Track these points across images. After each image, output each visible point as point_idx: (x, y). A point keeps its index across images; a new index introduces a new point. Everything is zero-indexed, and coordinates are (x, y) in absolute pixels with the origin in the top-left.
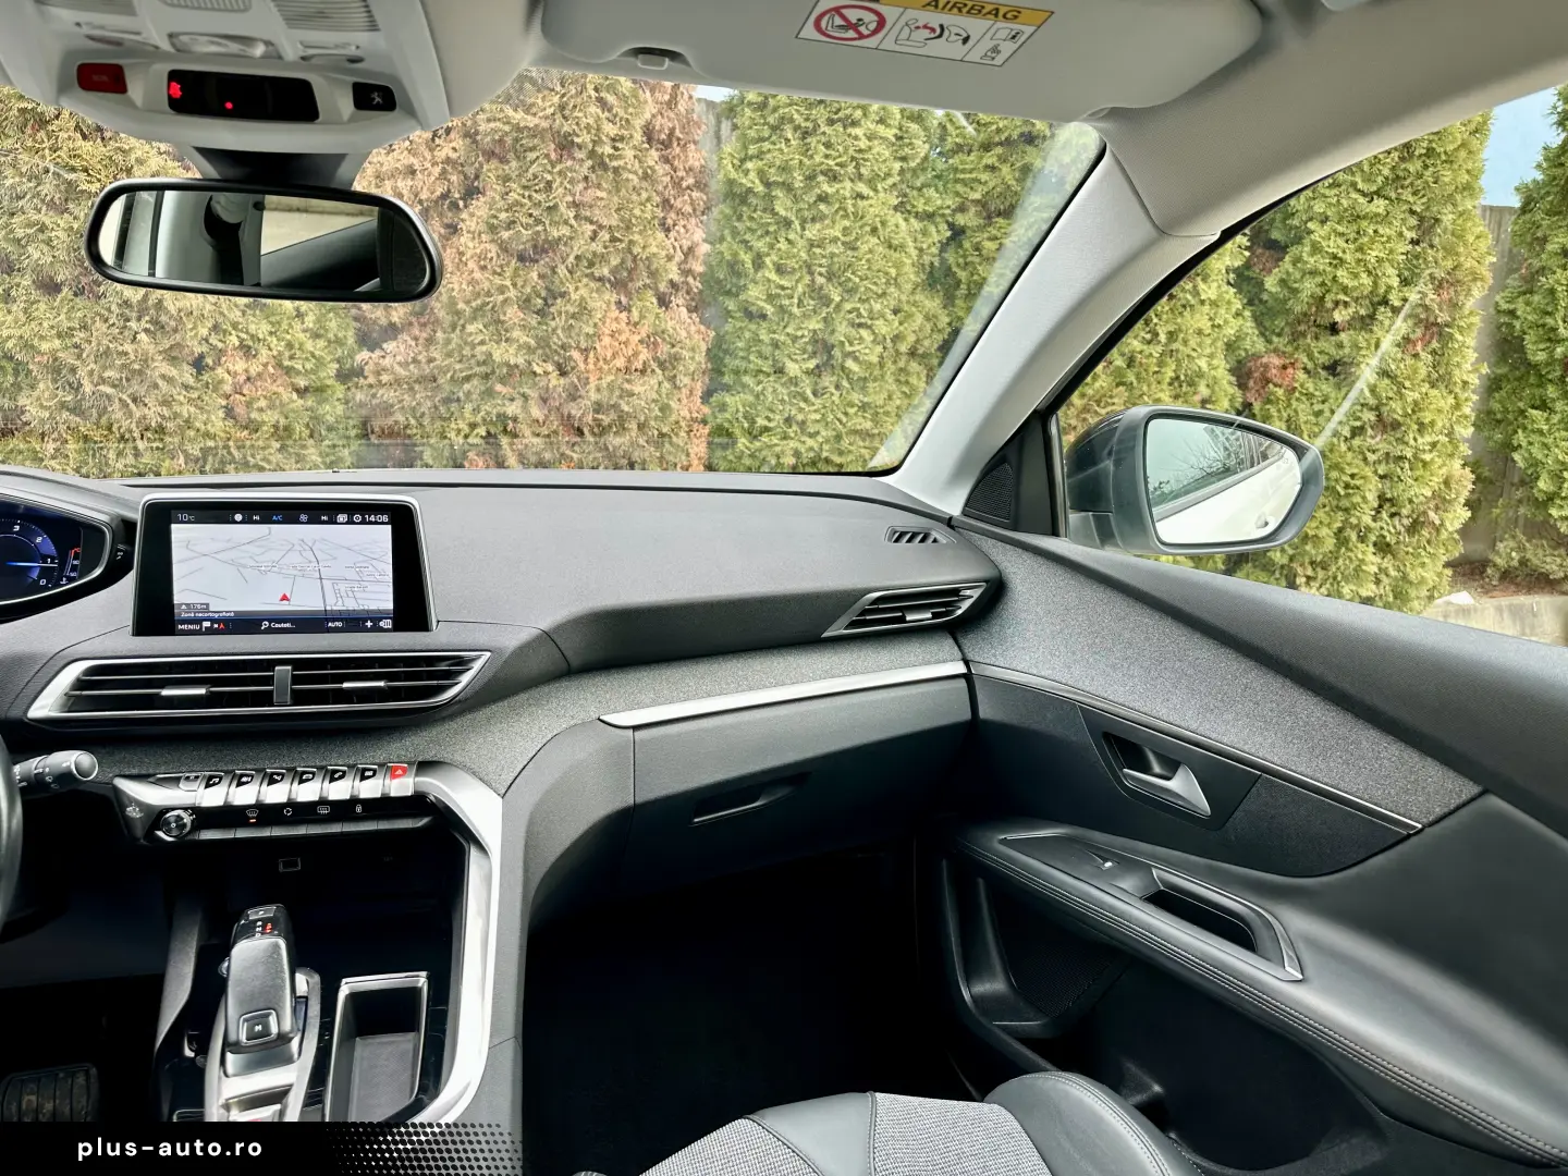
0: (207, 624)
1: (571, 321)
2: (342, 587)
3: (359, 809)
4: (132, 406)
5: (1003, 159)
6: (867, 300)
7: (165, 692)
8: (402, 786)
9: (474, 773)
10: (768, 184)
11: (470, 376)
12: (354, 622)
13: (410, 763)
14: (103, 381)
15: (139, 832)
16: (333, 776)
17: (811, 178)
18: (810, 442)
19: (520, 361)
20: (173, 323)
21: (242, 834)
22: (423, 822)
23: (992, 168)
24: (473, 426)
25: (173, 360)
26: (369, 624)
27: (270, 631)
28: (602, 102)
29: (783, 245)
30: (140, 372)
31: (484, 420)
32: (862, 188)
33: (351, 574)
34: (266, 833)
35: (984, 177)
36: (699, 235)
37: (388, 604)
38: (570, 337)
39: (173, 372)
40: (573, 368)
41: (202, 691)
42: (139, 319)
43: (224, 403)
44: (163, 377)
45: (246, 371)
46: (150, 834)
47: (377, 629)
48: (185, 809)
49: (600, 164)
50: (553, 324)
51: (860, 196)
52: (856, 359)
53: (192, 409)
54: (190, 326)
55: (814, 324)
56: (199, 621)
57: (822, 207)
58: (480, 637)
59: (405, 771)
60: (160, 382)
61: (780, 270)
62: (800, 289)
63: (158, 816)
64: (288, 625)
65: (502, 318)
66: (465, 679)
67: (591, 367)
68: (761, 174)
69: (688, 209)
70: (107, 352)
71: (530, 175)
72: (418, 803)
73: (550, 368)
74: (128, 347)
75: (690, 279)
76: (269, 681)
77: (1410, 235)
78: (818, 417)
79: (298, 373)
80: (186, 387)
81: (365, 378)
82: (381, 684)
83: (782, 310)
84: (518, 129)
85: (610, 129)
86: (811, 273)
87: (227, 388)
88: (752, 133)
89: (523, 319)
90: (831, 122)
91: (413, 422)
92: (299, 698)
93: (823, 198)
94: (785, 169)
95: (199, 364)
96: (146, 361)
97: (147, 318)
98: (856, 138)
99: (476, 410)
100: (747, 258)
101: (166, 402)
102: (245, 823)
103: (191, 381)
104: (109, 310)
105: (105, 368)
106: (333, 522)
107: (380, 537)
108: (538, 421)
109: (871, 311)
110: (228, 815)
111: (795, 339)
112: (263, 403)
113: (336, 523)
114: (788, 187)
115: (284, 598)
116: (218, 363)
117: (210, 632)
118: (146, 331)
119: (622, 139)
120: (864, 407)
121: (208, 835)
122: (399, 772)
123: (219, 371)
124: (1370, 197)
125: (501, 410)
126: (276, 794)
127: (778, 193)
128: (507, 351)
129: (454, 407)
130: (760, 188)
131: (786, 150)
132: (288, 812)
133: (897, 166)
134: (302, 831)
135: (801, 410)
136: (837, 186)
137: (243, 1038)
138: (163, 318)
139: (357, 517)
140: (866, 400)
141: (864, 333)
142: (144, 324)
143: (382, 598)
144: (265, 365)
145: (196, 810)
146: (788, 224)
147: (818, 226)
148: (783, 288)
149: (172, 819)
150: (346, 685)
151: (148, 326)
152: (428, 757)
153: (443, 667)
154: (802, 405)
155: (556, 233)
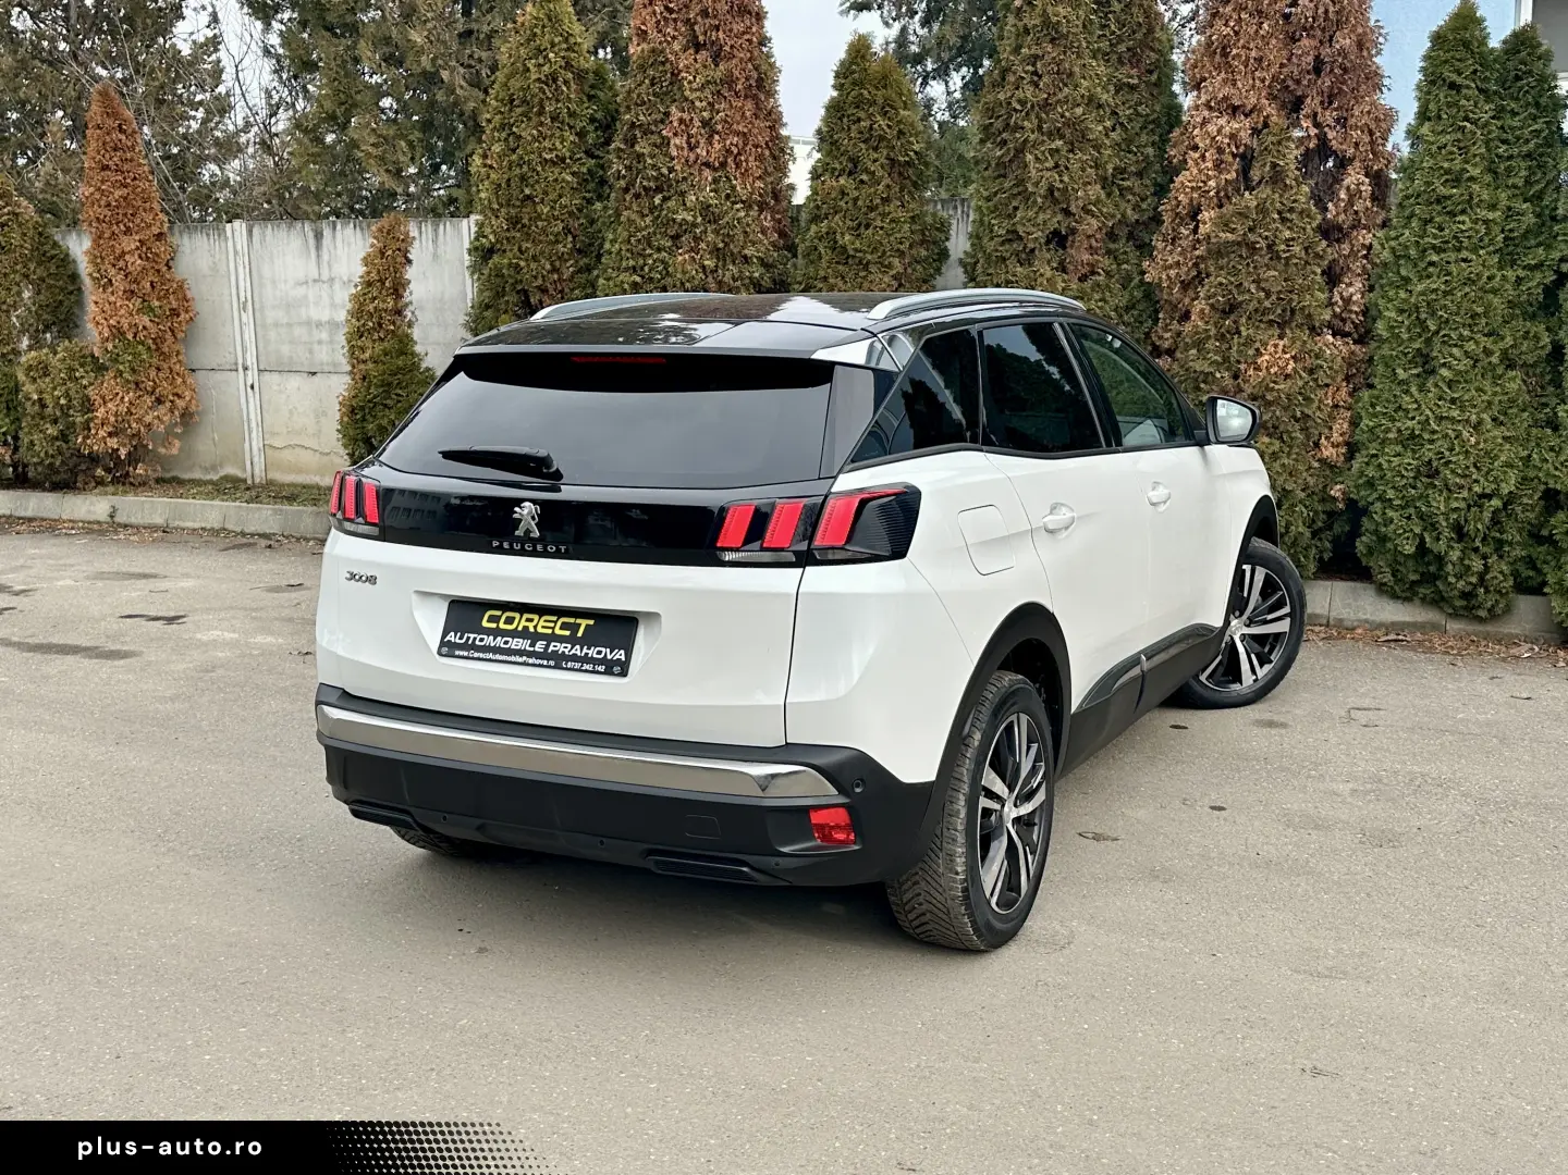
10: (1398, 257)
17: (1423, 252)
19: (1211, 370)
29: (1403, 294)
38: (1241, 356)
40: (1241, 374)
49: (1276, 257)
52: (1450, 368)
55: (1417, 345)
57: (1431, 269)
67: (1253, 373)
68: (1393, 250)
78: (1415, 406)
85: (1287, 234)
86: (1418, 312)
93: (1432, 264)
98: (1463, 223)
111: (1406, 354)
119: (1293, 239)
120: (1453, 401)
136: (1442, 255)
140: (1456, 395)
141: (1455, 351)
146: (1407, 280)
155: (1240, 299)
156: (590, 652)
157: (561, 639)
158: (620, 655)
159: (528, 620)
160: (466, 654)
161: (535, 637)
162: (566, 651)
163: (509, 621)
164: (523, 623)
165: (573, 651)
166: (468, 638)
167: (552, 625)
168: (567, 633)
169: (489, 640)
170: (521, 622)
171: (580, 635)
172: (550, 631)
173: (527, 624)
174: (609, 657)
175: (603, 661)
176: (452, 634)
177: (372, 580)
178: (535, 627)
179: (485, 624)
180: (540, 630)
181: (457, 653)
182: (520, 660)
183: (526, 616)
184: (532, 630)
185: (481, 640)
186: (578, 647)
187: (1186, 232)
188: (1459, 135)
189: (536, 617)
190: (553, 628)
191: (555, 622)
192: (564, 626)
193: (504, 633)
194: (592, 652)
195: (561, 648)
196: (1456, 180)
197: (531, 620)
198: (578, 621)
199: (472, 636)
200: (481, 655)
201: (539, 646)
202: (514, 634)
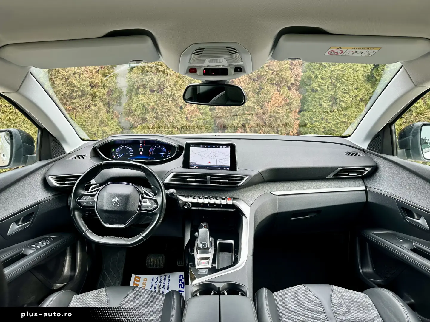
0: (195, 167)
1: (265, 95)
2: (220, 161)
3: (222, 206)
4: (168, 117)
6: (348, 86)
7: (188, 179)
8: (230, 202)
9: (244, 201)
11: (240, 109)
12: (222, 168)
13: (232, 198)
14: (162, 112)
15: (181, 206)
16: (217, 199)
18: (329, 125)
19: (252, 105)
20: (176, 99)
21: (200, 208)
22: (234, 210)
24: (240, 121)
25: (176, 107)
26: (225, 169)
27: (206, 169)
29: (323, 72)
30: (170, 110)
31: (242, 120)
33: (222, 158)
34: (204, 209)
36: (300, 71)
37: (229, 165)
38: (265, 99)
39: (175, 109)
40: (265, 107)
41: (194, 180)
42: (170, 98)
43: (186, 117)
44: (174, 111)
45: (191, 109)
46: (183, 207)
47: (226, 170)
48: (190, 202)
50: (260, 96)
52: (344, 102)
53: (179, 118)
54: (180, 99)
55: (332, 93)
56: (194, 166)
58: (247, 172)
59: (231, 199)
60: (173, 112)
61: (322, 79)
62: (328, 84)
63: (185, 204)
64: (210, 168)
65: (248, 95)
66: (243, 181)
67: (269, 106)
69: (298, 64)
70: (163, 106)
72: (233, 206)
73: (259, 107)
74: (167, 104)
75: (297, 82)
76: (206, 179)
78: (331, 118)
79: (202, 109)
80: (178, 113)
81: (216, 110)
82: (227, 181)
83: (322, 89)
86: (331, 79)
87: (187, 113)
89: (253, 95)
91: (226, 120)
92: (212, 182)
95: (181, 108)
96: (171, 107)
97: (171, 98)
99: (240, 118)
100: (313, 76)
101: (174, 116)
102: (200, 207)
103: (179, 112)
104: (164, 96)
105: (163, 109)
106: (219, 147)
107: (228, 151)
108: (255, 120)
109: (349, 89)
110: (197, 205)
111: (325, 97)
112: (194, 117)
113: (220, 148)
115: (209, 162)
116: (185, 107)
117: (196, 168)
118: (171, 100)
120: (345, 115)
121: (193, 208)
122: (229, 199)
123: (185, 109)
125: (246, 117)
126: (206, 201)
128: (249, 103)
129: (235, 117)
132: (208, 205)
134: (211, 209)
135: (326, 116)
137: (201, 247)
138: (175, 98)
139: (224, 147)
140: (346, 113)
141: (346, 95)
143: (228, 163)
144: (195, 108)
145: (192, 203)
146: (325, 67)
147: (334, 67)
148: (323, 83)
149: (188, 204)
150: (220, 181)
151: (171, 99)
152: (235, 196)
153: (239, 178)
154: (327, 115)
155: (263, 74)
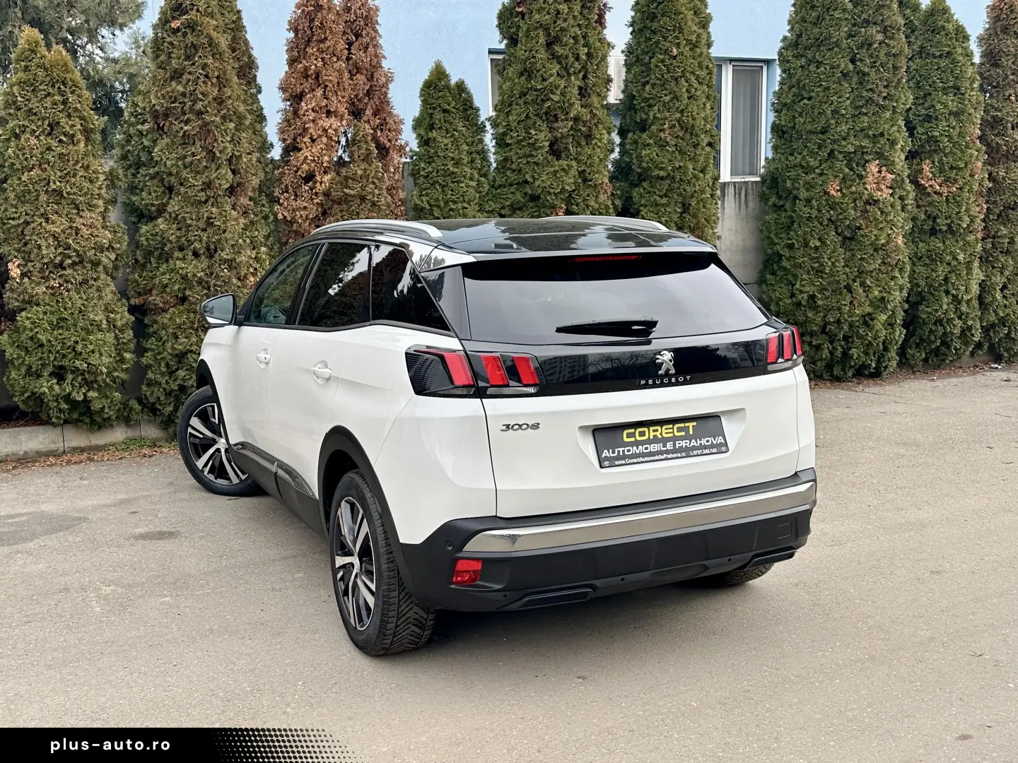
5: (517, 190)
10: (430, 205)
17: (446, 203)
23: (513, 193)
28: (373, 183)
32: (465, 205)
35: (510, 196)
49: (374, 204)
51: (466, 208)
68: (428, 201)
71: (351, 210)
77: (679, 210)
84: (346, 194)
88: (423, 186)
90: (453, 182)
93: (451, 210)
94: (437, 200)
114: (439, 207)
124: (661, 197)
127: (435, 208)
130: (428, 207)
131: (436, 193)
133: (478, 195)
142: (226, 266)
156: (702, 442)
157: (681, 438)
158: (720, 440)
159: (654, 431)
160: (623, 462)
161: (664, 441)
162: (688, 445)
163: (642, 434)
164: (652, 434)
165: (692, 444)
166: (619, 452)
167: (671, 430)
168: (683, 433)
169: (634, 450)
170: (650, 433)
171: (691, 432)
172: (671, 435)
173: (655, 433)
174: (715, 442)
175: (712, 446)
176: (606, 451)
177: (536, 426)
178: (661, 434)
179: (626, 440)
180: (665, 435)
181: (617, 463)
182: (662, 457)
183: (652, 429)
184: (660, 436)
185: (629, 451)
186: (693, 440)
187: (307, 188)
188: (452, 139)
189: (659, 428)
190: (673, 432)
191: (673, 428)
192: (679, 430)
193: (642, 443)
194: (703, 442)
195: (683, 444)
196: (457, 163)
197: (657, 430)
198: (687, 425)
199: (621, 449)
200: (635, 460)
201: (669, 446)
202: (649, 442)
